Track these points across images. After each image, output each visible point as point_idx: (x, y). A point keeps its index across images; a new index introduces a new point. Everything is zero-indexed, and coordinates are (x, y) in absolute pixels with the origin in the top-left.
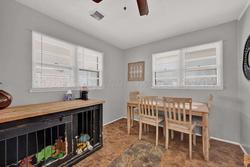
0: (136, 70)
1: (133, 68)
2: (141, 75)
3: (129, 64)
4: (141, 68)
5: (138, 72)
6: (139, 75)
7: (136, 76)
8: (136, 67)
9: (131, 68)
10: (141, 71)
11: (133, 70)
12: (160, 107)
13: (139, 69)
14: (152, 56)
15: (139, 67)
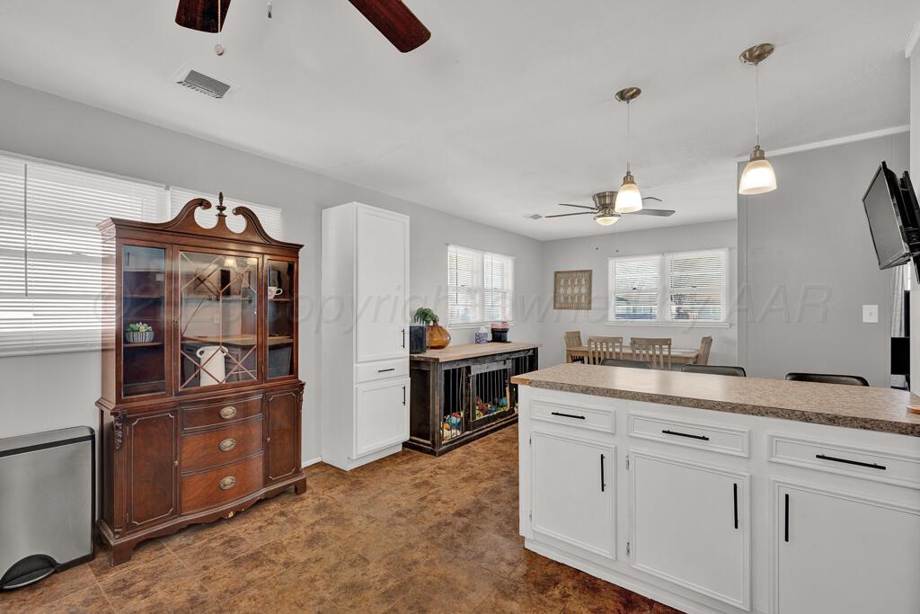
0: (573, 286)
1: (566, 281)
2: (583, 297)
3: (556, 273)
4: (583, 282)
5: (576, 291)
6: (580, 298)
7: (573, 298)
8: (573, 281)
9: (562, 282)
10: (584, 290)
11: (566, 286)
12: (627, 354)
13: (580, 285)
14: (607, 262)
15: (579, 281)
